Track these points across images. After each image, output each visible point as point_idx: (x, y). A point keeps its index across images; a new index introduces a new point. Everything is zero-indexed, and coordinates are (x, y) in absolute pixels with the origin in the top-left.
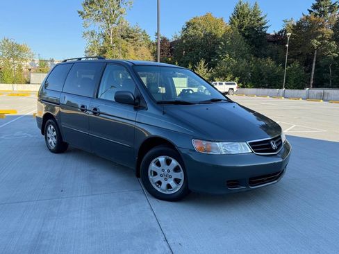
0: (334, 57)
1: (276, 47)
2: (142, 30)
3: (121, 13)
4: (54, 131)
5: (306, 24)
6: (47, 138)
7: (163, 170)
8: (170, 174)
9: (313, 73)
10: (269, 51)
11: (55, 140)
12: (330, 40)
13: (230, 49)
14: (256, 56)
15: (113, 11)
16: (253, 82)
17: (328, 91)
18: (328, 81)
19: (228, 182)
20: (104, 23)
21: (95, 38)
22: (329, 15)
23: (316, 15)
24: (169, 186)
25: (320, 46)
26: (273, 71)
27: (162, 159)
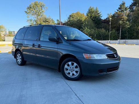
0: (128, 27)
1: (105, 24)
2: (52, 19)
3: (43, 12)
4: (20, 56)
5: (117, 15)
6: (17, 60)
7: (71, 68)
8: (73, 69)
9: (120, 34)
10: (103, 26)
11: (20, 60)
12: (126, 21)
13: (87, 25)
14: (98, 28)
15: (39, 11)
16: (97, 38)
17: (127, 40)
18: (126, 37)
19: (99, 70)
20: (36, 16)
21: (32, 22)
22: (125, 12)
23: (120, 12)
24: (73, 74)
25: (123, 23)
26: (105, 34)
27: (70, 63)
